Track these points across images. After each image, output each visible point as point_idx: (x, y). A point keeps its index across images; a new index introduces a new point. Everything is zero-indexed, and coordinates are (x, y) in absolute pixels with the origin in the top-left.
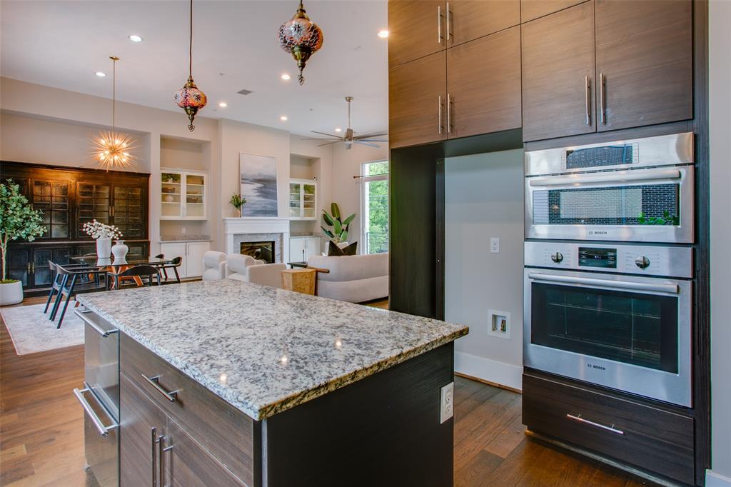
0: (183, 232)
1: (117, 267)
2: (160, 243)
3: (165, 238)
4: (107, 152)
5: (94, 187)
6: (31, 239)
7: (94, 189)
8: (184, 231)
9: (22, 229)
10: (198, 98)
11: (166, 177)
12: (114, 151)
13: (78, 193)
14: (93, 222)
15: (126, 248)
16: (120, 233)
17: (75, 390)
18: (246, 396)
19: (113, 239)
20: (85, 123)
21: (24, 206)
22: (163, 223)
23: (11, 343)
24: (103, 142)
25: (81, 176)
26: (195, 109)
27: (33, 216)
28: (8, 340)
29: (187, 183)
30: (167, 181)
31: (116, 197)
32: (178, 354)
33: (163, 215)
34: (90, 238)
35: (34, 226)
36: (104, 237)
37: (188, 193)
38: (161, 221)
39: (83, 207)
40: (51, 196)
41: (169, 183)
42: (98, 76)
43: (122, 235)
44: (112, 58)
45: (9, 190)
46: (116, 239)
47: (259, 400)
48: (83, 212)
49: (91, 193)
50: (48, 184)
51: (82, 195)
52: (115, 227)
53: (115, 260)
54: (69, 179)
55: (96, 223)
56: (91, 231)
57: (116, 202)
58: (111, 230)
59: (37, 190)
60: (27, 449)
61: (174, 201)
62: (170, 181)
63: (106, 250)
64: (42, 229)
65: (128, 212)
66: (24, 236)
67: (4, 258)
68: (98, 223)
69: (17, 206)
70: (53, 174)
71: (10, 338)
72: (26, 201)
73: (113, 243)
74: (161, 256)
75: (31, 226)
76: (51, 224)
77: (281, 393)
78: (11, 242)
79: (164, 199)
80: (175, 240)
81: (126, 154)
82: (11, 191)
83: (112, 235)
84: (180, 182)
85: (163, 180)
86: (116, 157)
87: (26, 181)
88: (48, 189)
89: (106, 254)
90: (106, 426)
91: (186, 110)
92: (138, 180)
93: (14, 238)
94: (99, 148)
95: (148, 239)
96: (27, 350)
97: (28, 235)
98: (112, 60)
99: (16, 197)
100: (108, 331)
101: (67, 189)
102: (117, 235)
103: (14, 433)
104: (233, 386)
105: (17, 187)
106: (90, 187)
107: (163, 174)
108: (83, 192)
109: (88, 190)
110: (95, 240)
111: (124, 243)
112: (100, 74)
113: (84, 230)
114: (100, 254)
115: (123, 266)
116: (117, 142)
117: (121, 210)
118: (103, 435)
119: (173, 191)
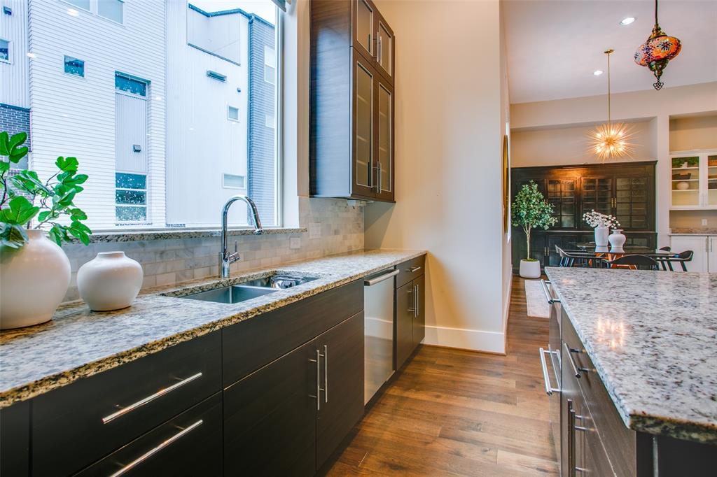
0: (703, 224)
1: (613, 254)
2: (670, 236)
3: (675, 231)
4: (603, 144)
5: (597, 180)
6: (546, 227)
7: (597, 183)
8: (704, 222)
9: (540, 219)
10: (665, 46)
11: (677, 162)
12: (610, 142)
13: (583, 188)
14: (591, 212)
15: (623, 237)
16: (617, 222)
17: (541, 349)
18: (626, 392)
19: (610, 228)
20: (589, 123)
21: (541, 200)
22: (673, 213)
23: (526, 306)
24: (599, 135)
25: (585, 171)
26: (662, 62)
27: (548, 208)
28: (525, 304)
29: (709, 165)
30: (680, 166)
31: (618, 188)
32: (587, 328)
33: (674, 204)
34: (588, 227)
35: (547, 216)
36: (602, 226)
37: (709, 177)
38: (670, 211)
39: (588, 200)
40: (561, 192)
41: (683, 168)
42: (596, 76)
43: (619, 225)
44: (607, 52)
45: (531, 189)
46: (613, 229)
47: (640, 404)
48: (587, 204)
49: (594, 186)
50: (559, 182)
51: (587, 189)
52: (613, 216)
53: (612, 248)
54: (576, 176)
55: (594, 213)
56: (590, 221)
57: (618, 193)
58: (608, 219)
59: (551, 188)
60: (516, 384)
61: (689, 188)
62: (684, 166)
63: (603, 238)
64: (554, 220)
65: (631, 203)
66: (541, 225)
67: (528, 242)
68: (595, 213)
69: (536, 201)
70: (562, 173)
71: (526, 302)
72: (542, 197)
73: (611, 233)
74: (667, 249)
75: (546, 217)
76: (561, 216)
77: (685, 412)
78: (532, 229)
79: (675, 187)
80: (691, 232)
81: (622, 143)
82: (532, 190)
83: (609, 224)
84: (698, 166)
85: (673, 166)
86: (612, 148)
87: (543, 181)
88: (559, 186)
89: (603, 242)
90: (552, 387)
91: (650, 67)
92: (642, 169)
93: (535, 226)
94: (595, 142)
95: (655, 230)
96: (534, 313)
97: (544, 224)
98: (607, 54)
99: (536, 193)
100: (554, 299)
101: (573, 185)
102: (614, 225)
103: (512, 370)
104: (618, 376)
105: (536, 186)
106: (593, 181)
107: (673, 159)
108: (587, 187)
109: (592, 184)
110: (593, 229)
111: (621, 233)
112: (598, 73)
113: (584, 219)
114: (598, 242)
115: (618, 254)
116: (613, 133)
117: (624, 201)
118: (548, 393)
119: (688, 176)
